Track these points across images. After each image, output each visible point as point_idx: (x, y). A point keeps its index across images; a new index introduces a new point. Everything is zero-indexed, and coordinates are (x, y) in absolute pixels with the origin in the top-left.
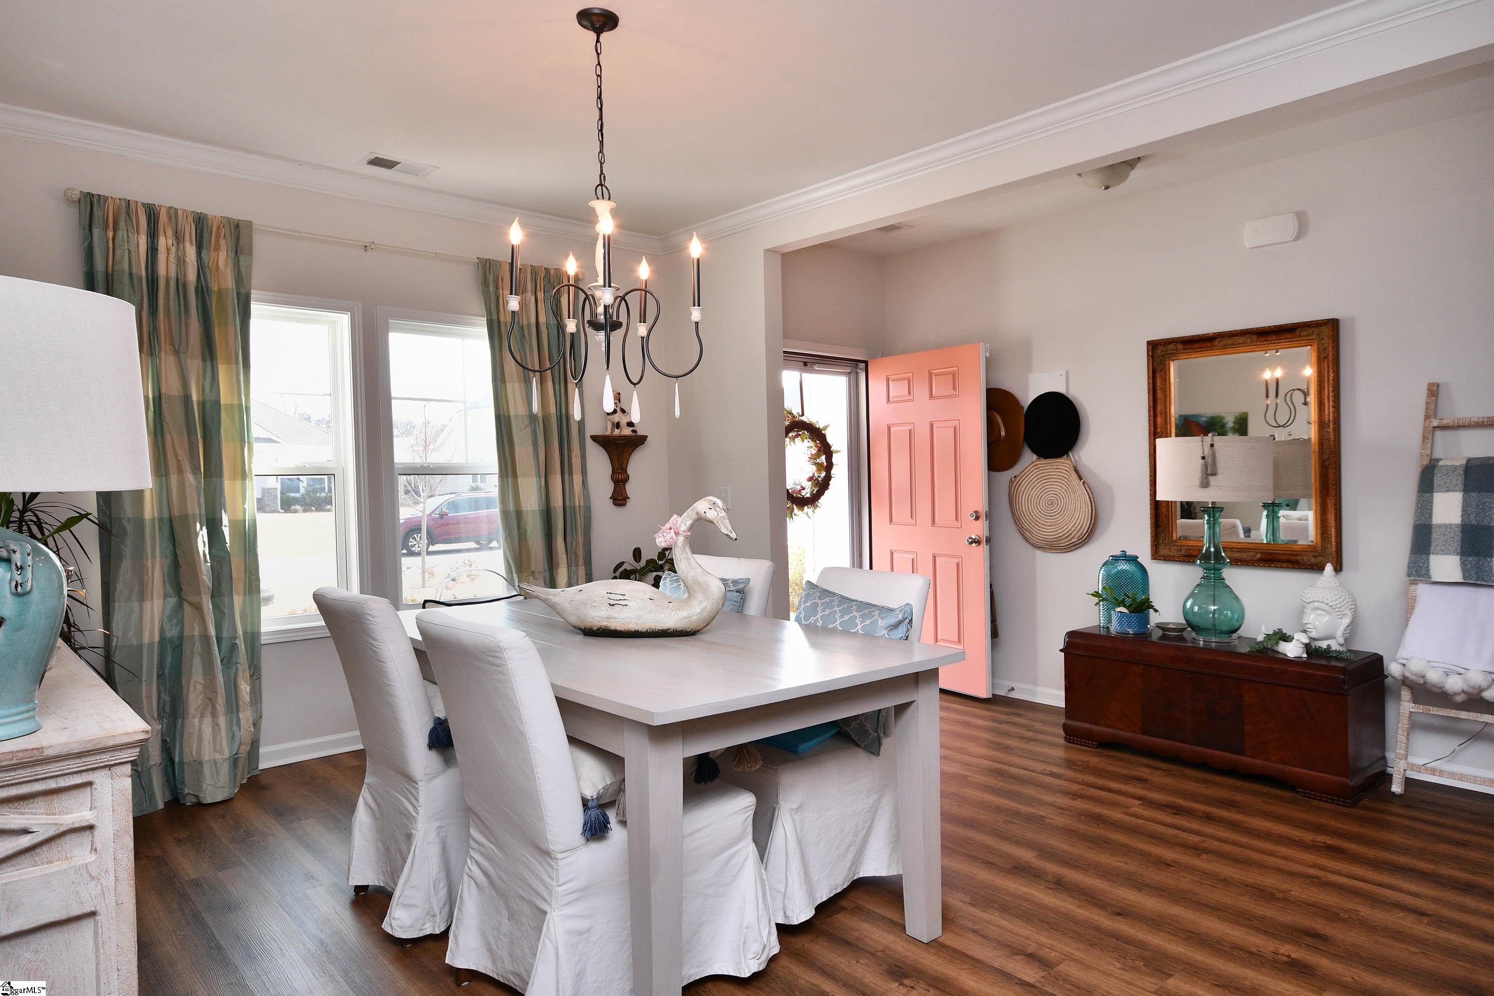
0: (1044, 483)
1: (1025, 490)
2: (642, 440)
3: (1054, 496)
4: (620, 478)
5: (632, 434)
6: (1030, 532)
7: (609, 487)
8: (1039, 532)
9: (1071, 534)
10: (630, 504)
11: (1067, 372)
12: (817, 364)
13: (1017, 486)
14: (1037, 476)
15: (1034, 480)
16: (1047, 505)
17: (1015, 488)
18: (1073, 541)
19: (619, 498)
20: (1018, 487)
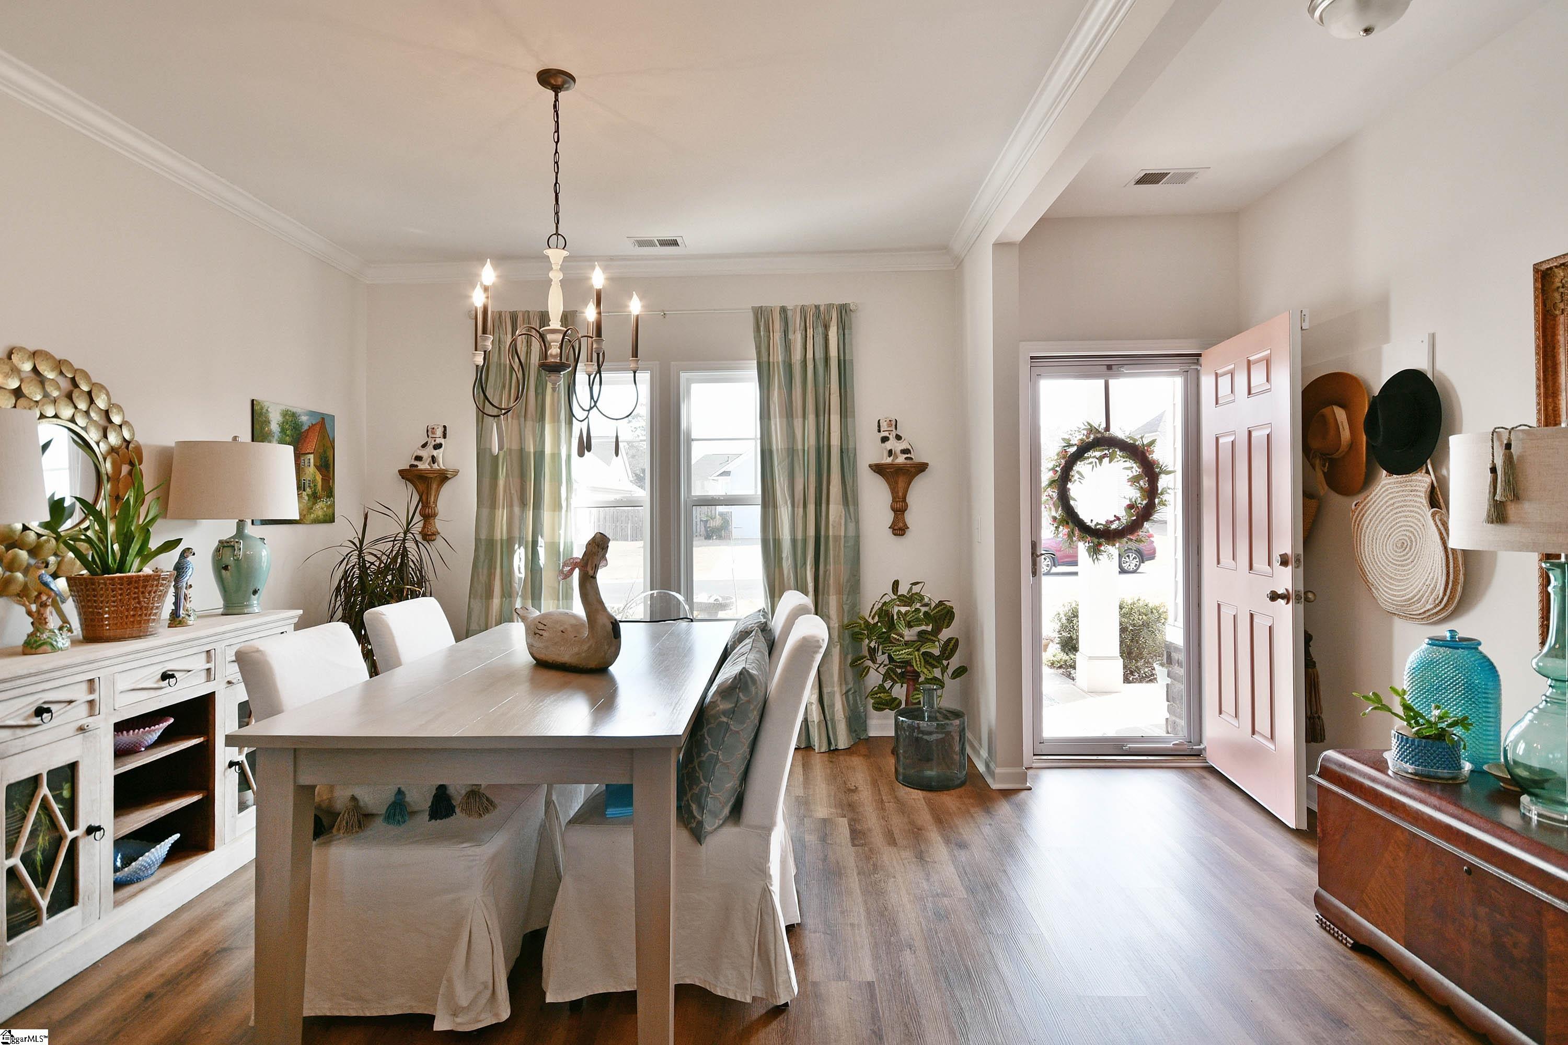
0: (1396, 514)
1: (1369, 523)
2: (922, 467)
3: (1408, 534)
4: (899, 508)
5: (906, 461)
6: (1377, 589)
7: (889, 517)
8: (1385, 589)
9: (1422, 596)
10: (909, 533)
11: (1433, 336)
12: (1126, 366)
13: (1359, 519)
14: (1386, 502)
15: (1383, 508)
16: (1399, 551)
17: (1355, 521)
18: (1428, 607)
19: (899, 529)
20: (1361, 520)
